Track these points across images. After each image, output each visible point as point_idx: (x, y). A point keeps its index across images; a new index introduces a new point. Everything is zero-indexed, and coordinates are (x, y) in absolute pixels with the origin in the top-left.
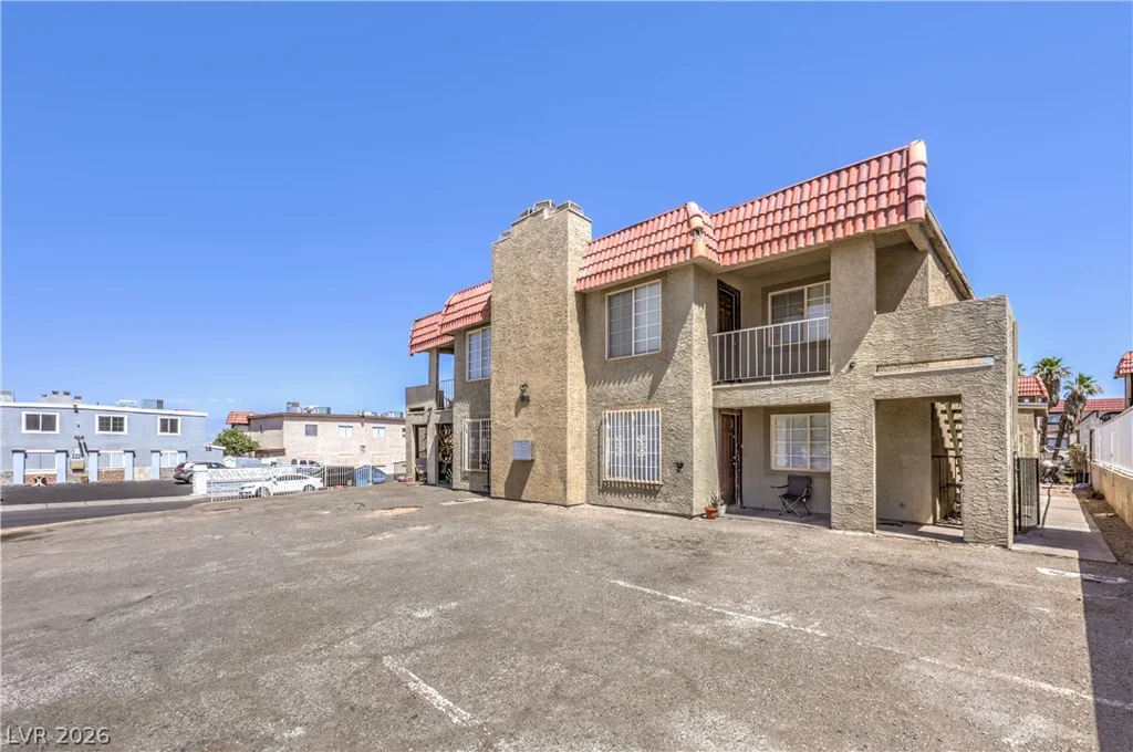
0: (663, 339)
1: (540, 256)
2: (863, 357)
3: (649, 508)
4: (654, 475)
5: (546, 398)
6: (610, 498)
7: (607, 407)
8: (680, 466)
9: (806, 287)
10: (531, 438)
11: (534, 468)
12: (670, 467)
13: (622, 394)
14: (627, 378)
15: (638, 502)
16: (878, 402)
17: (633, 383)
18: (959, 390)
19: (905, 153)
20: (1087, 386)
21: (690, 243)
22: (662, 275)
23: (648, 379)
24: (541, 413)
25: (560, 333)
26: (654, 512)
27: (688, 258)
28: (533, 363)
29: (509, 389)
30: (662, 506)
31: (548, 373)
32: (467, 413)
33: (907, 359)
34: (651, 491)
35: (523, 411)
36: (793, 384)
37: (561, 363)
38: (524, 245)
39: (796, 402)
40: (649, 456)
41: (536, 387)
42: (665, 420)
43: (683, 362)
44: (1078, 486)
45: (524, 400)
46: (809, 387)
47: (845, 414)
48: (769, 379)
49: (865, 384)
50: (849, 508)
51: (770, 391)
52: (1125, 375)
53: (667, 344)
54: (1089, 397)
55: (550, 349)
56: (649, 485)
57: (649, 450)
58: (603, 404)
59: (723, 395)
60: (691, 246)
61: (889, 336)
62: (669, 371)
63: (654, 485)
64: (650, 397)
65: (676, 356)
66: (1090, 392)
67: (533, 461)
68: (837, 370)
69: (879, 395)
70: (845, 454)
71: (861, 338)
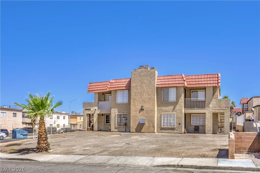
0: (176, 99)
1: (147, 78)
2: (211, 106)
3: (173, 132)
4: (174, 126)
5: (149, 110)
6: (163, 131)
7: (162, 112)
8: (180, 124)
9: (198, 90)
10: (144, 118)
11: (145, 125)
12: (178, 124)
13: (166, 109)
14: (168, 106)
15: (170, 131)
16: (213, 113)
17: (169, 107)
18: (224, 112)
19: (218, 75)
20: (234, 105)
21: (183, 82)
22: (176, 87)
23: (173, 107)
24: (147, 112)
25: (153, 96)
26: (174, 133)
27: (183, 85)
28: (145, 101)
29: (137, 107)
30: (176, 132)
31: (150, 104)
32: (117, 111)
33: (217, 107)
34: (173, 129)
35: (141, 112)
36: (200, 109)
37: (153, 102)
38: (142, 74)
39: (200, 112)
40: (173, 122)
41: (146, 106)
42: (177, 115)
43: (180, 104)
44: (234, 130)
45: (142, 109)
46: (202, 110)
47: (208, 115)
48: (195, 108)
49: (211, 110)
50: (208, 131)
51: (195, 110)
52: (242, 104)
53: (177, 100)
54: (234, 108)
55: (150, 99)
56: (173, 128)
57: (173, 121)
58: (161, 111)
59: (186, 111)
60: (184, 83)
61: (215, 103)
62: (177, 106)
63: (174, 128)
64: (173, 110)
65: (179, 103)
66: (234, 106)
67: (145, 124)
68: (207, 107)
69: (213, 112)
70: (208, 121)
71: (211, 103)
